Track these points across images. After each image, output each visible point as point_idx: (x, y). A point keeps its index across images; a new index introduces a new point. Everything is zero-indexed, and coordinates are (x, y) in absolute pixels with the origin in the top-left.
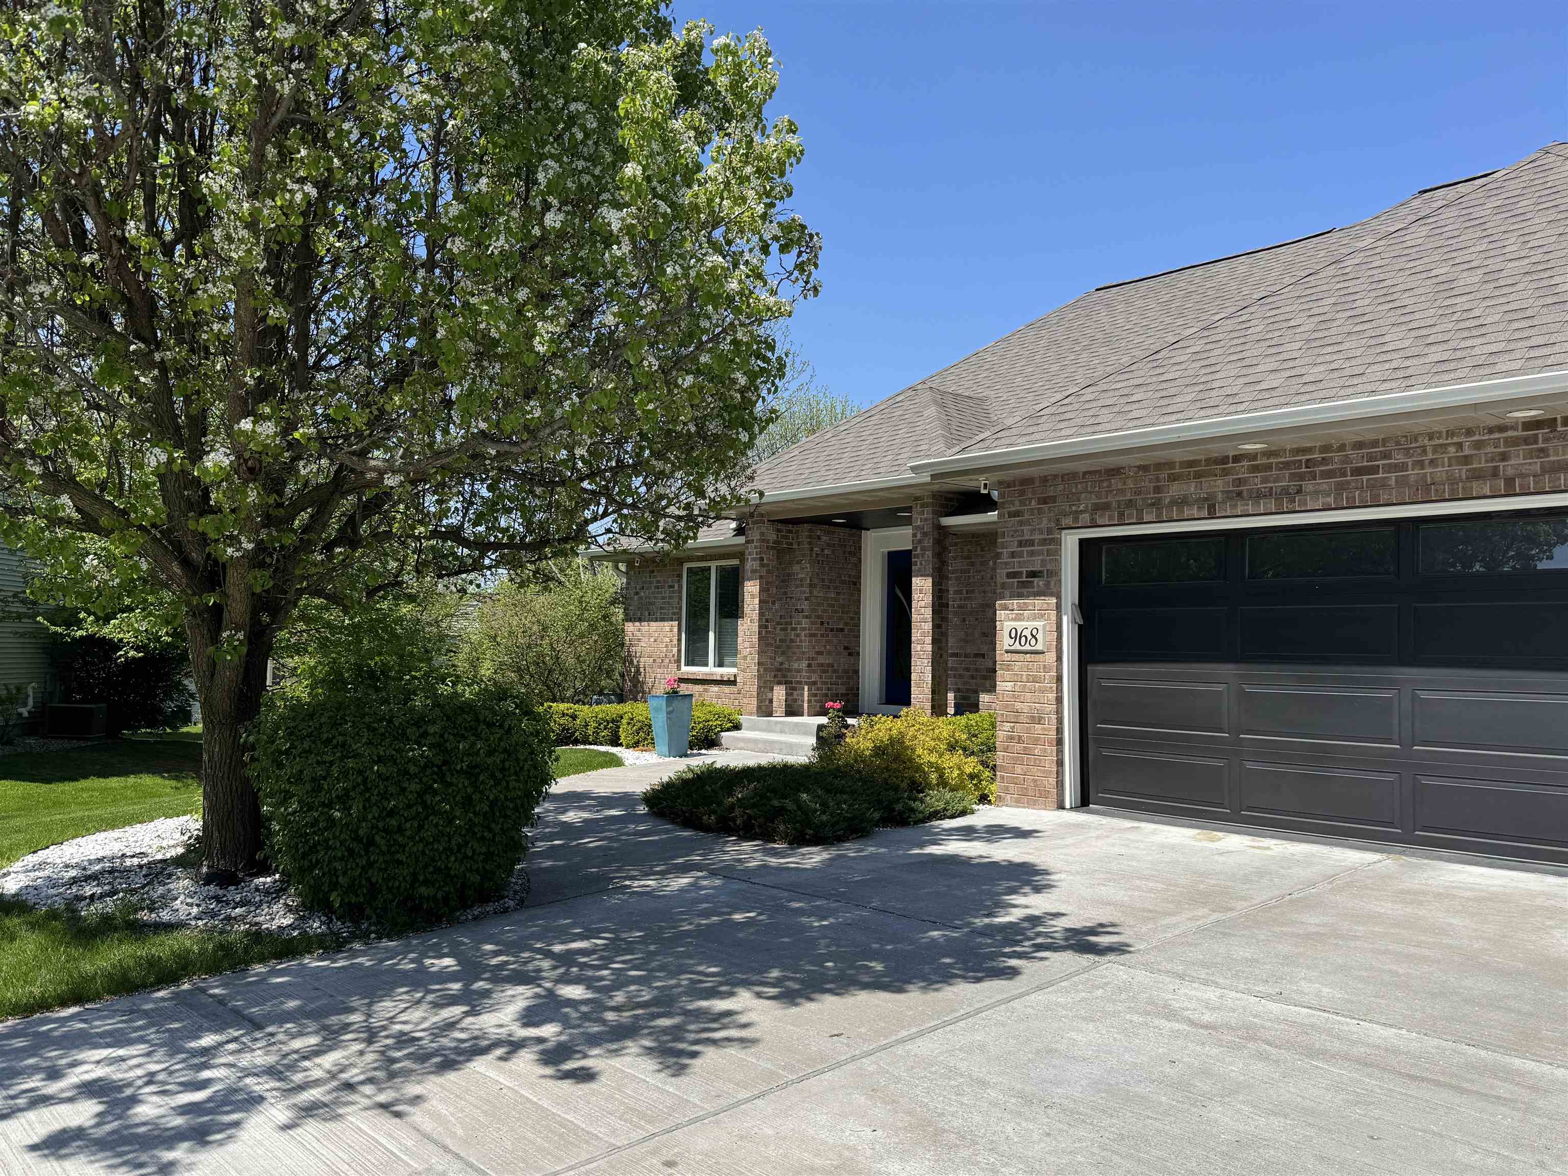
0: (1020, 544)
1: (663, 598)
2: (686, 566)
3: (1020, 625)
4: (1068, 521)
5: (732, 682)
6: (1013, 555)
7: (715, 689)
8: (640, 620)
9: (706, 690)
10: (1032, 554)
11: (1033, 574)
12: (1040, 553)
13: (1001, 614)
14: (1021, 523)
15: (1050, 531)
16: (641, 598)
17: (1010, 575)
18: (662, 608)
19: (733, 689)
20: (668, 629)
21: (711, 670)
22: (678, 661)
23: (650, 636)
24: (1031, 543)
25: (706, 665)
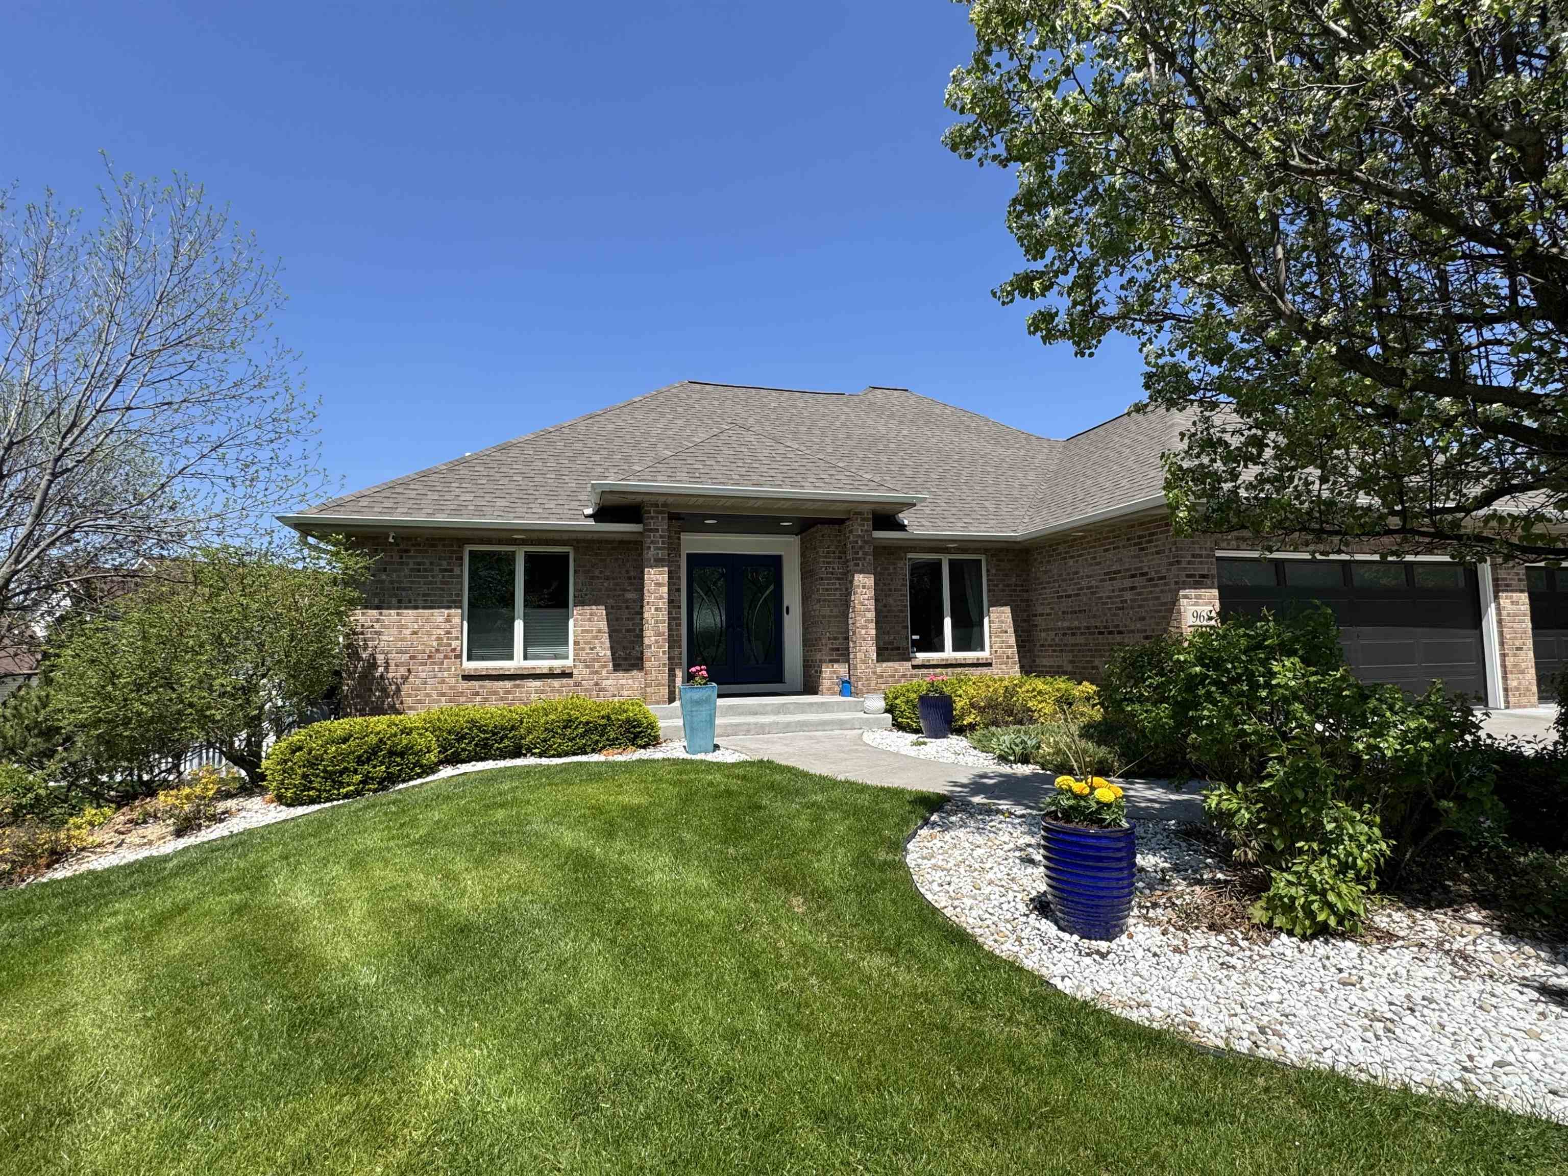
0: (1193, 556)
1: (431, 583)
2: (468, 548)
3: (1199, 609)
4: (1224, 545)
5: (565, 675)
6: (1189, 563)
7: (537, 683)
8: (378, 608)
9: (518, 686)
10: (1201, 563)
11: (1203, 576)
12: (1207, 563)
13: (1183, 602)
14: (1193, 543)
15: (1212, 550)
16: (383, 582)
17: (1188, 576)
18: (424, 595)
19: (570, 682)
20: (441, 619)
21: (517, 663)
22: (459, 656)
23: (401, 627)
24: (1201, 556)
25: (510, 657)
